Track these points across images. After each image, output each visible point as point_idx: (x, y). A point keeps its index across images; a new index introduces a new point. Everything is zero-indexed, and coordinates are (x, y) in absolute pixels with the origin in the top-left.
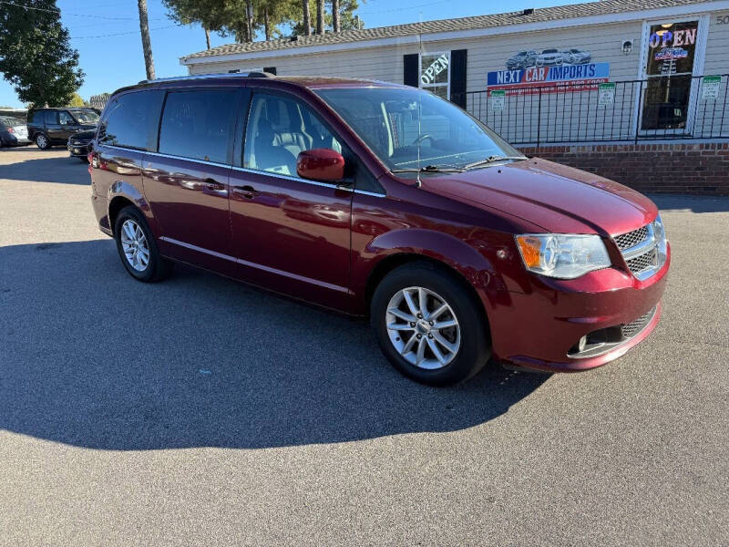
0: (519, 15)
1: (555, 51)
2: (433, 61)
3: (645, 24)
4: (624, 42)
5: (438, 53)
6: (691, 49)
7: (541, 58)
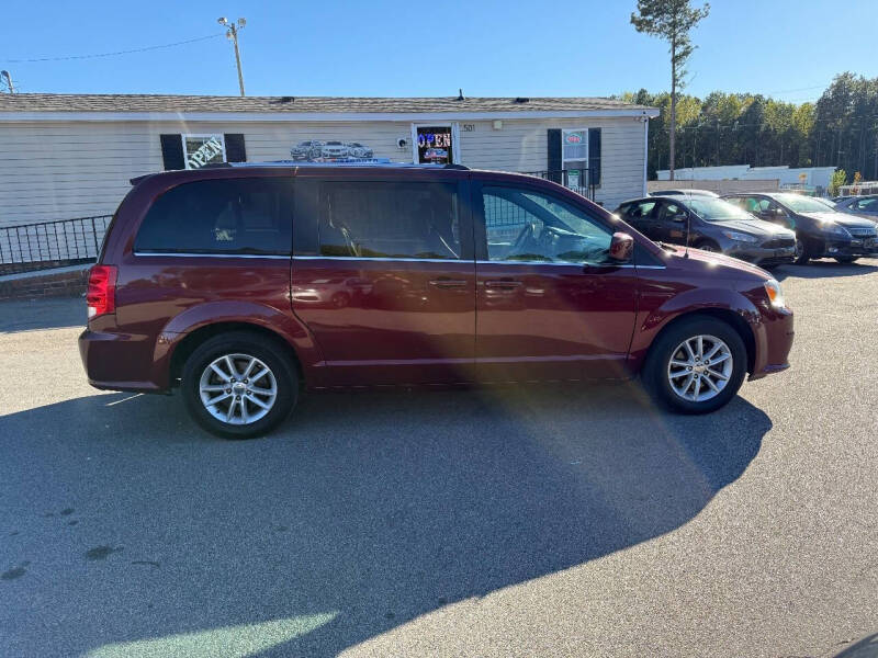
1: (339, 144)
2: (201, 144)
3: (412, 124)
4: (399, 140)
5: (207, 135)
6: (450, 150)
7: (326, 149)
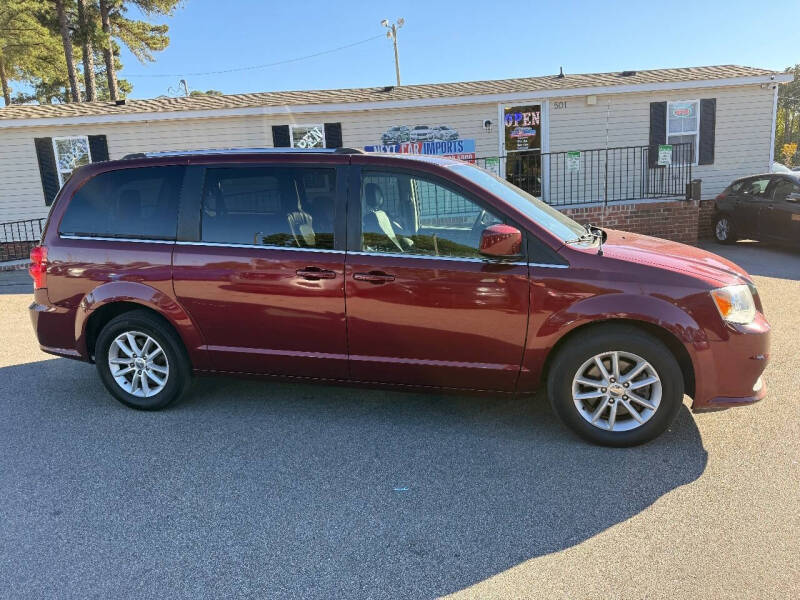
0: (381, 92)
1: (426, 128)
2: (305, 133)
3: (500, 106)
4: (485, 121)
5: (311, 126)
6: (537, 128)
7: (414, 134)
